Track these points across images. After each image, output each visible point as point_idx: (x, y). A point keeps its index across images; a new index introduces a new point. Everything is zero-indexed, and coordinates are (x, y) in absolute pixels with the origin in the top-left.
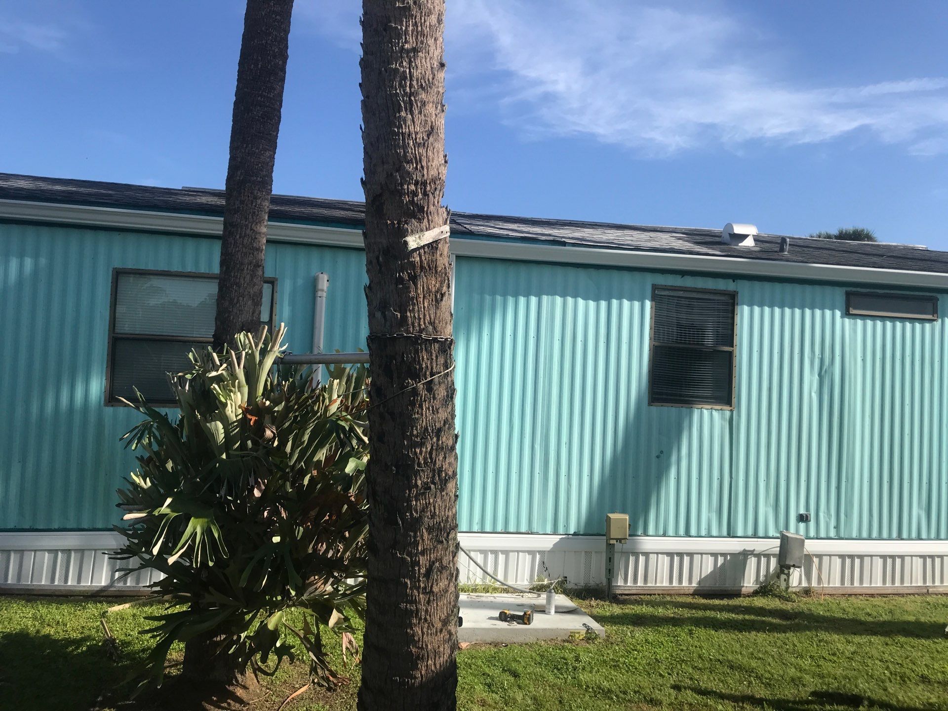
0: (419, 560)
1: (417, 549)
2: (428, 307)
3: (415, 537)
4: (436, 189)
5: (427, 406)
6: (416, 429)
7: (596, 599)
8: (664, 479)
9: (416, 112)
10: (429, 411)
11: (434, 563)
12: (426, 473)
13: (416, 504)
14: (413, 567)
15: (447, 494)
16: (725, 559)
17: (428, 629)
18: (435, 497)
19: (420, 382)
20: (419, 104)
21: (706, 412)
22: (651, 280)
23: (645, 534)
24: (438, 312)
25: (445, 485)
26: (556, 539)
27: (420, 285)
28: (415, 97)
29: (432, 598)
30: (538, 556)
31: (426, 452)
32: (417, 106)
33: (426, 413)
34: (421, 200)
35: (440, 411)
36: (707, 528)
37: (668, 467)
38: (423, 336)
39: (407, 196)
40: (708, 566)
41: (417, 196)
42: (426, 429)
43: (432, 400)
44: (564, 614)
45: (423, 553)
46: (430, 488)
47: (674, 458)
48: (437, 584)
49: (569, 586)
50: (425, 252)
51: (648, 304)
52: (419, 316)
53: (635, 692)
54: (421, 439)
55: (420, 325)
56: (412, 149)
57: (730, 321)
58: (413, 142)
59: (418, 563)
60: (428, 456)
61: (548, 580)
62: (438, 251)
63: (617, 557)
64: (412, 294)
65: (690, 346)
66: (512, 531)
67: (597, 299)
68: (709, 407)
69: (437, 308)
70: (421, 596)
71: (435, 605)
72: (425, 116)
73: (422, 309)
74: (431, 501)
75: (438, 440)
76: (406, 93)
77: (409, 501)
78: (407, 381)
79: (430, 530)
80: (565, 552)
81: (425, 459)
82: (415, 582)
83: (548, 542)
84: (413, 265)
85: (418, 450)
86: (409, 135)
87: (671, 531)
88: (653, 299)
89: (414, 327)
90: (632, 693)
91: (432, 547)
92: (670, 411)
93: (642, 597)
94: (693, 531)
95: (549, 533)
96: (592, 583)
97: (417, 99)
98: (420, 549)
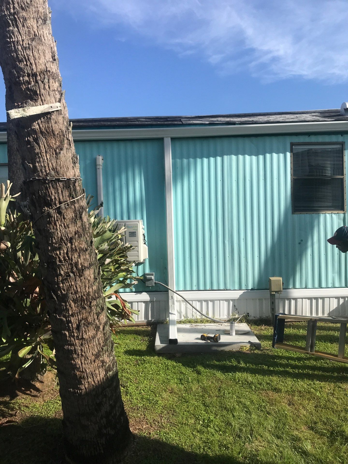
0: (71, 320)
1: (69, 314)
2: (50, 158)
3: (66, 306)
4: (44, 78)
5: (60, 224)
6: (55, 239)
7: (265, 325)
8: (304, 256)
9: (20, 26)
10: (62, 226)
11: (81, 321)
12: (66, 267)
13: (63, 286)
14: (68, 324)
15: (85, 278)
16: (344, 300)
17: (85, 361)
18: (76, 281)
19: (52, 208)
20: (21, 20)
21: (328, 216)
22: (289, 140)
23: (294, 287)
24: (58, 161)
25: (82, 273)
26: (241, 292)
27: (42, 144)
28: (17, 15)
29: (84, 342)
30: (231, 302)
31: (64, 253)
32: (20, 22)
33: (60, 229)
34: (33, 86)
35: (70, 226)
36: (332, 283)
37: (306, 249)
38: (48, 178)
39: (24, 85)
40: (334, 304)
41: (30, 84)
42: (62, 238)
43: (63, 220)
44: (240, 335)
45: (72, 315)
46: (70, 276)
47: (309, 243)
48: (86, 334)
49: (250, 318)
50: (41, 122)
51: (288, 154)
52: (44, 165)
53: (268, 384)
54: (59, 245)
55: (46, 171)
56: (21, 52)
57: (341, 159)
58: (21, 47)
59: (70, 322)
60: (66, 256)
61: (238, 315)
62: (52, 120)
63: (276, 301)
64: (37, 151)
65: (316, 177)
66: (215, 289)
67: (257, 155)
68: (330, 212)
69: (57, 158)
70: (77, 341)
71: (87, 346)
72: (28, 28)
73: (46, 160)
74: (73, 283)
75: (72, 245)
76: (10, 13)
77: (58, 284)
78: (44, 209)
79: (75, 301)
80: (247, 299)
81: (64, 258)
82: (71, 333)
83: (237, 294)
84: (34, 131)
85: (58, 252)
86: (17, 42)
87: (310, 285)
88: (291, 151)
89: (42, 172)
90: (265, 384)
91: (78, 311)
92: (306, 217)
93: (294, 323)
94: (324, 285)
95: (237, 289)
96: (264, 316)
97: (19, 16)
98: (70, 313)
